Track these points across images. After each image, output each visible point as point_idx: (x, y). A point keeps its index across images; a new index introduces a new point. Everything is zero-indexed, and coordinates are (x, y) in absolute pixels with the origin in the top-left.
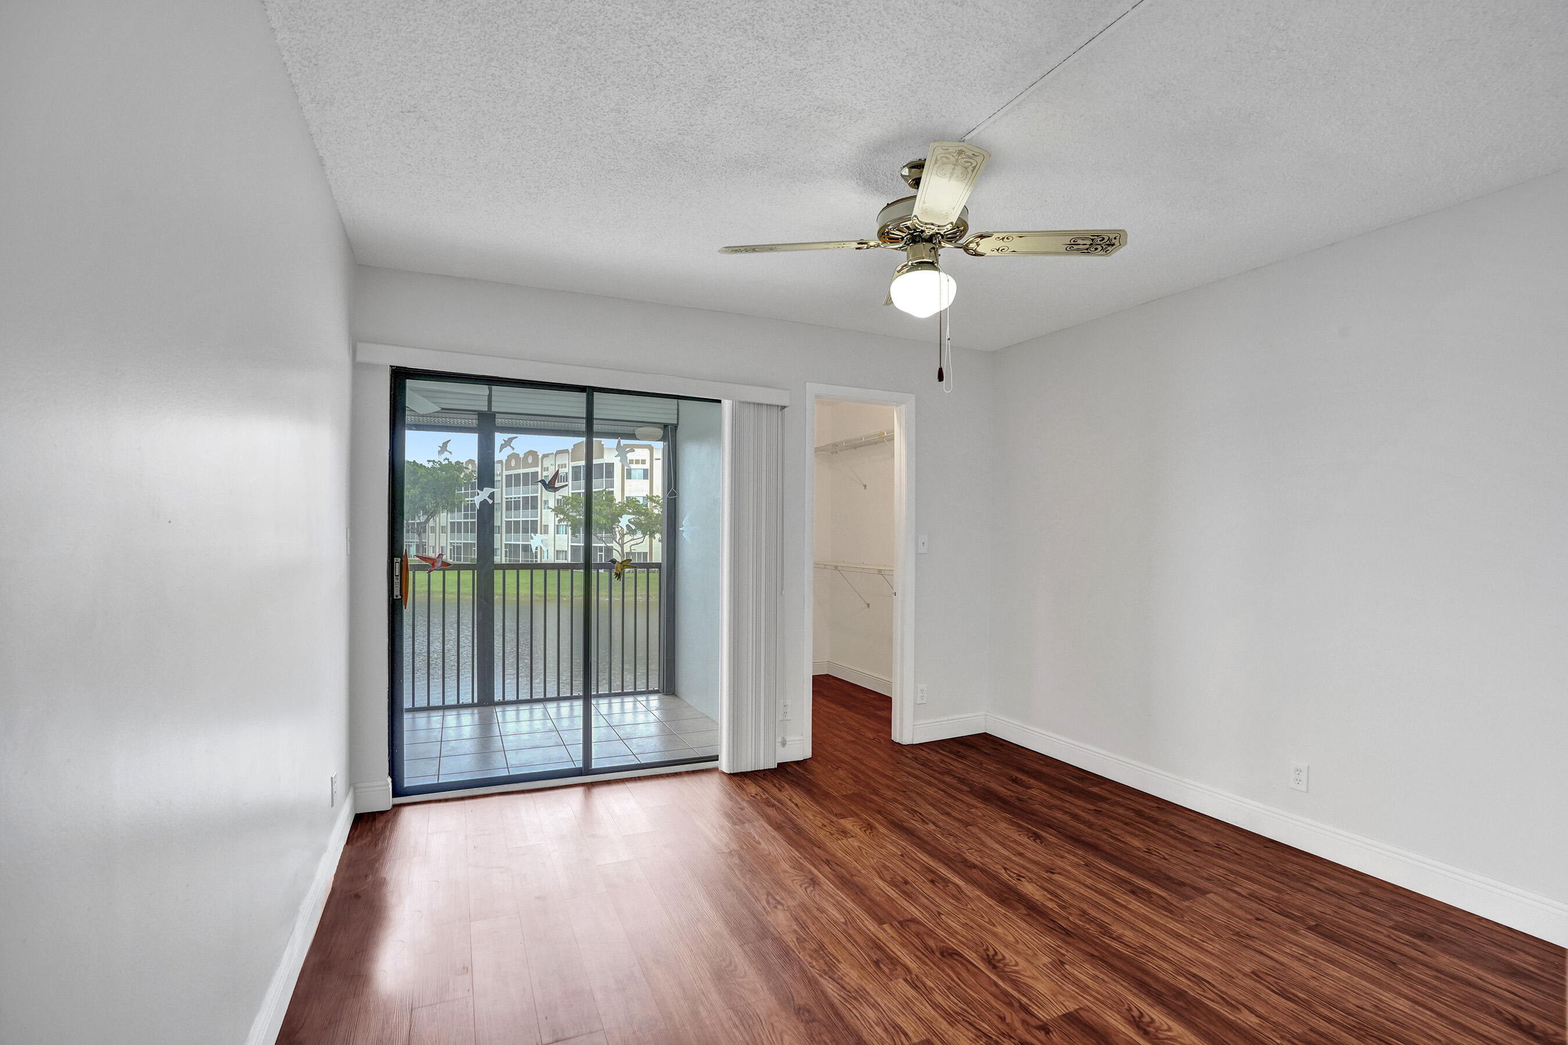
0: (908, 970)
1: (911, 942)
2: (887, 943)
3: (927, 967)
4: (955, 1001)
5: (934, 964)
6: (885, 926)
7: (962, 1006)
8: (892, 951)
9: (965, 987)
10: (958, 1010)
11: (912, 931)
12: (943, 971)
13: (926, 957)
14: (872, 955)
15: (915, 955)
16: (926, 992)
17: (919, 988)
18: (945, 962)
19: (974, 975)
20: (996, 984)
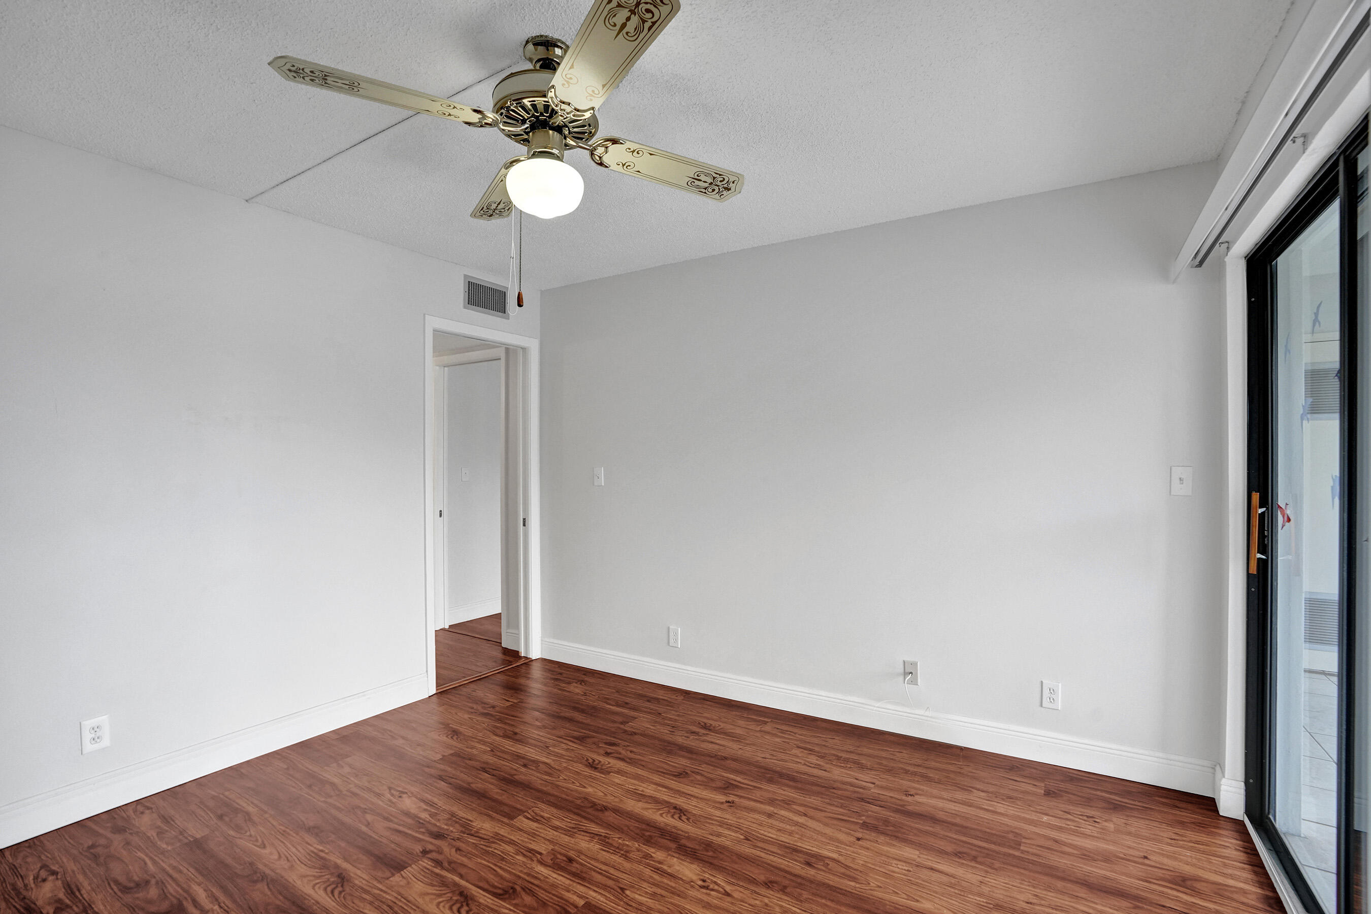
0: (541, 863)
1: (550, 893)
2: (571, 883)
3: (525, 871)
4: (496, 851)
5: (519, 877)
6: (581, 902)
7: (490, 849)
8: (562, 876)
9: (489, 864)
10: (493, 845)
11: (552, 906)
12: (510, 873)
13: (528, 882)
14: (577, 866)
15: (539, 879)
16: (520, 850)
17: (527, 851)
18: (509, 882)
19: (482, 879)
20: (461, 876)
